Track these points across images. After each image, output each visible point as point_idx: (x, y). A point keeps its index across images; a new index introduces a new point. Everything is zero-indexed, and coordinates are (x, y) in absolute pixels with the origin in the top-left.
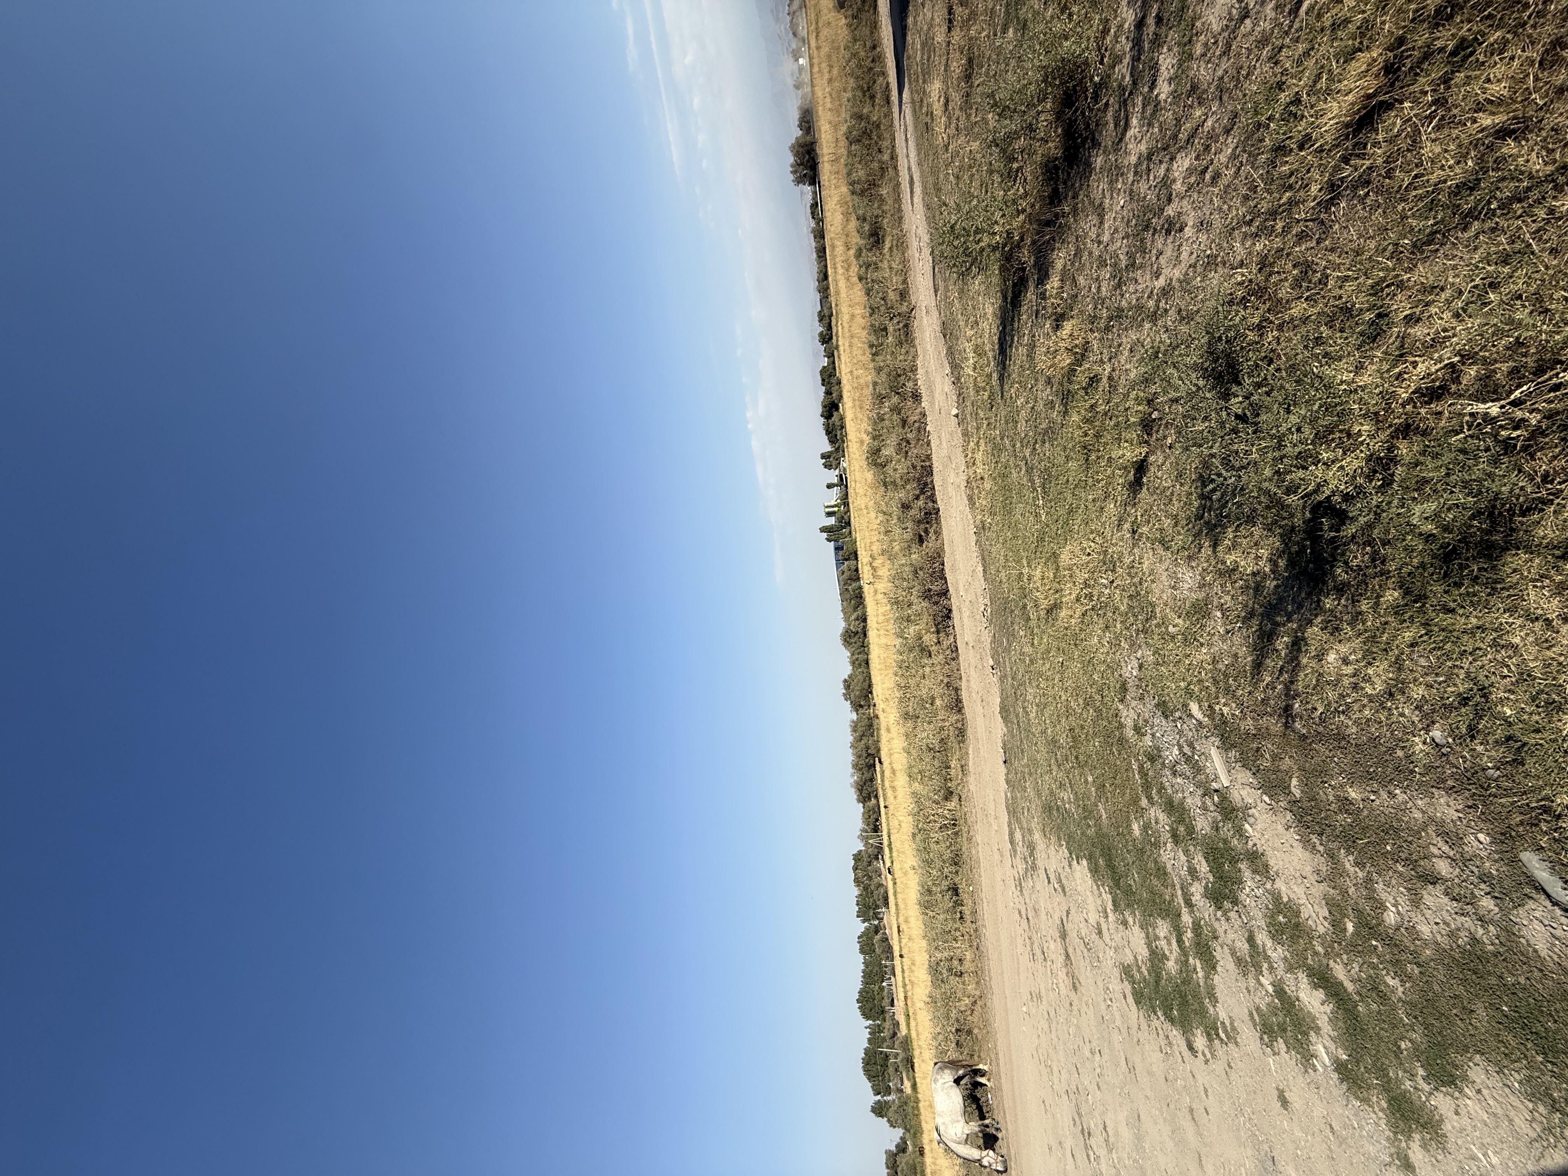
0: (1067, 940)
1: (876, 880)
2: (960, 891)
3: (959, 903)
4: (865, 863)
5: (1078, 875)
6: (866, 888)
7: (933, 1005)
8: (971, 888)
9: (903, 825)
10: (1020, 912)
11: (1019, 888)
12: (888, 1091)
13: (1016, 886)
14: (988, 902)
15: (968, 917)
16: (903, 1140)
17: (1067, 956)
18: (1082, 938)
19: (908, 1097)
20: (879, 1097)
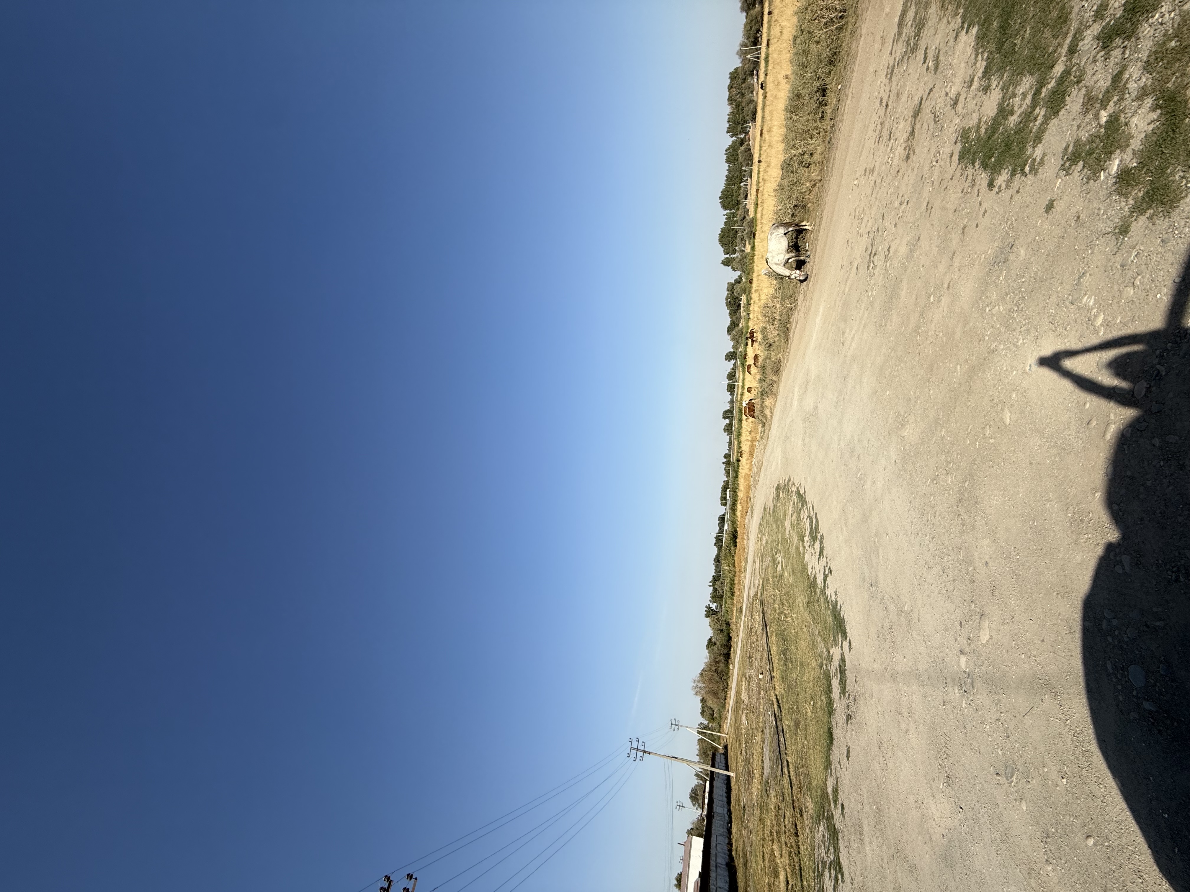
0: (918, 118)
1: (747, 97)
2: (828, 91)
3: (823, 104)
4: (740, 81)
5: (961, 46)
6: (737, 106)
7: (780, 191)
8: (839, 87)
9: (785, 31)
10: (881, 100)
11: (889, 76)
12: (734, 251)
13: (887, 73)
14: (852, 97)
15: (828, 116)
16: (740, 277)
17: (912, 133)
18: (935, 113)
19: (748, 254)
20: (728, 256)
